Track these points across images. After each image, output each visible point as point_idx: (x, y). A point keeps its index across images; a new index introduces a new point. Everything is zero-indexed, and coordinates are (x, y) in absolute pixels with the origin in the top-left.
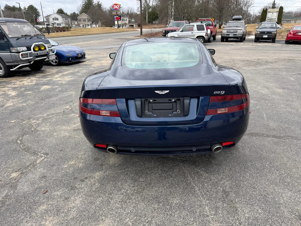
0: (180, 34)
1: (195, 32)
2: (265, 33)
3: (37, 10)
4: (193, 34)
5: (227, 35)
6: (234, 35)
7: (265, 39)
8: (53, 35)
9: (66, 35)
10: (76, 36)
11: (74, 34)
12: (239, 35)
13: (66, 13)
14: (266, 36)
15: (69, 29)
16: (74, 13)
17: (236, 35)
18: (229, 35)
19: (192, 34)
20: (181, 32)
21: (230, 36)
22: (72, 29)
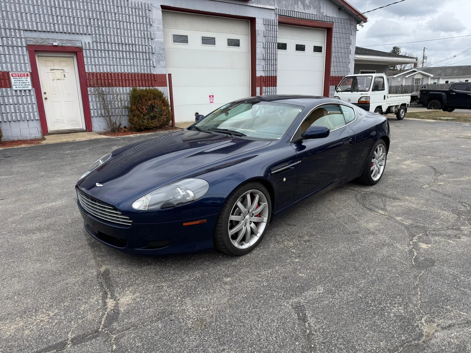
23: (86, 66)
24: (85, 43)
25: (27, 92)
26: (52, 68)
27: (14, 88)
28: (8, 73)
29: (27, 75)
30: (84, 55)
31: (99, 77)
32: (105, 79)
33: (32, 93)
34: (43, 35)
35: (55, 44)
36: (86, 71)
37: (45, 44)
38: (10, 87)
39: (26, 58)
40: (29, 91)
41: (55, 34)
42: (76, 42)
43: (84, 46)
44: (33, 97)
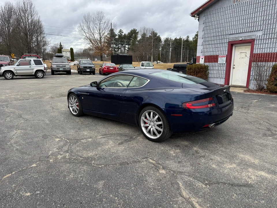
0: (16, 68)
1: (33, 66)
2: (87, 68)
4: (32, 68)
5: (57, 69)
6: (63, 69)
7: (88, 72)
12: (68, 69)
14: (89, 70)
17: (65, 69)
18: (59, 69)
19: (30, 68)
20: (18, 65)
21: (61, 69)
23: (254, 50)
24: (257, 36)
25: (223, 64)
26: (241, 52)
27: (219, 62)
28: (218, 55)
29: (225, 56)
30: (255, 43)
31: (260, 56)
32: (264, 57)
33: (225, 65)
34: (237, 36)
35: (241, 39)
36: (254, 53)
37: (236, 40)
38: (218, 62)
39: (227, 48)
40: (224, 64)
41: (243, 33)
42: (253, 36)
43: (256, 38)
44: (225, 67)
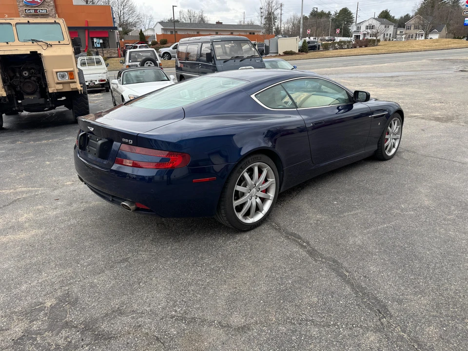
3: (352, 14)
8: (342, 53)
9: (362, 53)
10: (377, 54)
11: (376, 52)
13: (393, 16)
15: (376, 43)
16: (407, 15)
22: (379, 44)
